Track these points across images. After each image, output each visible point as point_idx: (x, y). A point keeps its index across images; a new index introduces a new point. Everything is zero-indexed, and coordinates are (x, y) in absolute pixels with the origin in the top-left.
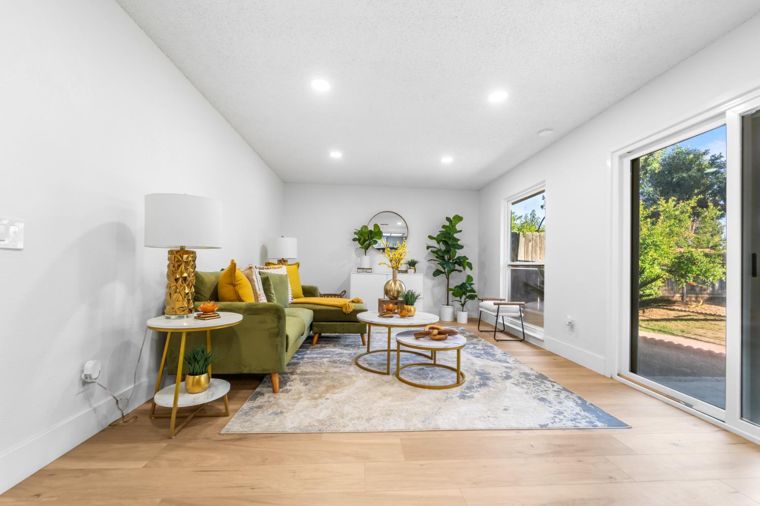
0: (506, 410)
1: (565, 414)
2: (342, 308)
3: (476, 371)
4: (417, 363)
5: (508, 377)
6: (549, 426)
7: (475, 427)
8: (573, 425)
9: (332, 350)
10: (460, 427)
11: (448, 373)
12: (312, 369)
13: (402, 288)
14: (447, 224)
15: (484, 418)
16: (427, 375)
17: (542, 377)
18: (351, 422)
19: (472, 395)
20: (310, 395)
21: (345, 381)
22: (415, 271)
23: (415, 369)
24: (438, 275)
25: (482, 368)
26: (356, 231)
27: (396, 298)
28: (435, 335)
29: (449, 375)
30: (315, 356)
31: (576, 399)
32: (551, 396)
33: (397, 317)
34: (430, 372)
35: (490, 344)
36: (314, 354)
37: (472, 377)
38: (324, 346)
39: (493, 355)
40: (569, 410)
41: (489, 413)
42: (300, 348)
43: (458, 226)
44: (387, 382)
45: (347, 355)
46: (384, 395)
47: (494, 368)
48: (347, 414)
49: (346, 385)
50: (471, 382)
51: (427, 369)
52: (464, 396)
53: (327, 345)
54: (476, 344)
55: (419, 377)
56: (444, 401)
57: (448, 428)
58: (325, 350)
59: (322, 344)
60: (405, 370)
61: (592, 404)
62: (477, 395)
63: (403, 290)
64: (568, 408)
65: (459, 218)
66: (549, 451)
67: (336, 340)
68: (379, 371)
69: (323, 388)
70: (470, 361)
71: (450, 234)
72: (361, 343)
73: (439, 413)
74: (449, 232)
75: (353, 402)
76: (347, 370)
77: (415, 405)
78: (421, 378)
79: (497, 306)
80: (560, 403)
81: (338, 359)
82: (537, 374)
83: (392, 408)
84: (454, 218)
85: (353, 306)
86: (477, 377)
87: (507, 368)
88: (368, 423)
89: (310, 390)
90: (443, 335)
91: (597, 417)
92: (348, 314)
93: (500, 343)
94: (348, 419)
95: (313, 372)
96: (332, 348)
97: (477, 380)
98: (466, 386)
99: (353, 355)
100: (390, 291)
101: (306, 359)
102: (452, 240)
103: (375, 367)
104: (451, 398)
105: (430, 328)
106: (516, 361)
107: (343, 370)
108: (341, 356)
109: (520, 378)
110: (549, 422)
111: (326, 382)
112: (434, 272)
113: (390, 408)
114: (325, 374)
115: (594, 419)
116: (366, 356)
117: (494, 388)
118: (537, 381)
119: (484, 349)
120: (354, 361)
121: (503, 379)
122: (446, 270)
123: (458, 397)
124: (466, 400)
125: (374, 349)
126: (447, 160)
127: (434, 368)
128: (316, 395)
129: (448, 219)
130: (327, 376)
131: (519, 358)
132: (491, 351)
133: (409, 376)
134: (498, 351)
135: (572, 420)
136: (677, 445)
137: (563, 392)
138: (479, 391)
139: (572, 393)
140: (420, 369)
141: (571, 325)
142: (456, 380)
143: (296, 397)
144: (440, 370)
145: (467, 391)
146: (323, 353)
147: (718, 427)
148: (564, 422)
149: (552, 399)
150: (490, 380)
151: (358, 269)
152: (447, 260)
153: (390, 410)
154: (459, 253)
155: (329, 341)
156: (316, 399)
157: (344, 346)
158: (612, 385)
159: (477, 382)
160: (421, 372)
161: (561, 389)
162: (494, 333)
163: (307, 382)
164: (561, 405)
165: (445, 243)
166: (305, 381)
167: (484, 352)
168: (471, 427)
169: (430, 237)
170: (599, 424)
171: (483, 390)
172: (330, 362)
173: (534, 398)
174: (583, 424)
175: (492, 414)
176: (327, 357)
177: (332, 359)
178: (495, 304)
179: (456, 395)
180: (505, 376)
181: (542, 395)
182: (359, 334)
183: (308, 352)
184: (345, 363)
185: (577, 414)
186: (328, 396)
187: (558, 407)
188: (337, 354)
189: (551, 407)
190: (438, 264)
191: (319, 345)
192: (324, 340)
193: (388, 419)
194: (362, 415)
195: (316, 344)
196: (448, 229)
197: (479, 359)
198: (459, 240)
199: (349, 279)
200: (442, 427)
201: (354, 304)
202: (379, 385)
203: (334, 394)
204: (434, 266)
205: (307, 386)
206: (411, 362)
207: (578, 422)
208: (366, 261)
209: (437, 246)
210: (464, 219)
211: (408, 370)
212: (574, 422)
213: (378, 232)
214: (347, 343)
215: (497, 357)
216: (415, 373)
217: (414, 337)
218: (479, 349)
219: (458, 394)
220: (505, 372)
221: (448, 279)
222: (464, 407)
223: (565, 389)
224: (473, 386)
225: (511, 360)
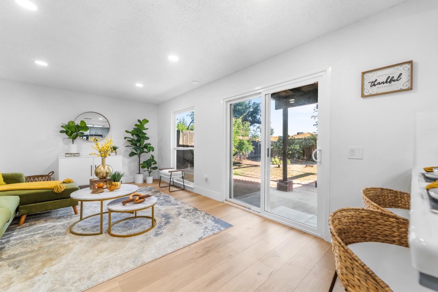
0: (181, 235)
1: (209, 228)
2: (53, 189)
3: (162, 215)
4: (123, 218)
5: (180, 214)
6: (203, 238)
7: (166, 253)
8: (212, 233)
9: (43, 225)
10: (158, 256)
11: (145, 221)
12: (23, 250)
13: (110, 170)
14: (139, 124)
15: (171, 244)
16: (132, 226)
17: (195, 209)
18: (73, 286)
19: (162, 232)
20: (24, 276)
21: (62, 250)
22: (116, 153)
23: (122, 224)
24: (133, 155)
25: (165, 212)
26: (62, 125)
27: (105, 178)
28: (137, 200)
29: (146, 222)
30: (23, 235)
31: (211, 217)
32: (201, 220)
33: (107, 191)
34: (133, 223)
35: (167, 195)
36: (22, 234)
37: (160, 220)
38: (33, 223)
39: (170, 202)
40: (210, 225)
41: (173, 241)
42: (6, 232)
43: (146, 126)
44: (101, 240)
45: (60, 226)
46: (101, 252)
47: (172, 210)
48: (69, 280)
49: (63, 255)
50: (160, 223)
51: (131, 221)
52: (157, 234)
53: (36, 222)
54: (159, 196)
55: (126, 229)
56: (146, 242)
57: (150, 260)
58: (35, 227)
59: (31, 222)
60: (114, 227)
61: (218, 219)
62: (164, 231)
63: (110, 172)
64: (209, 224)
65: (146, 121)
66: (205, 252)
67: (46, 215)
68: (92, 233)
69: (39, 264)
70: (157, 209)
71: (140, 130)
72: (73, 213)
73: (144, 252)
74: (140, 128)
75: (73, 267)
76: (62, 240)
77: (126, 252)
78: (128, 229)
79: (171, 173)
80: (205, 222)
81: (52, 232)
82: (193, 209)
83: (108, 260)
84: (143, 120)
85: (65, 187)
86: (163, 219)
87: (178, 208)
88: (90, 280)
89: (22, 272)
90: (142, 199)
91: (221, 225)
92: (59, 193)
93: (172, 193)
94: (70, 284)
95: (24, 252)
96: (43, 223)
97: (163, 220)
98: (157, 226)
99: (66, 225)
100: (100, 173)
101: (12, 242)
102: (142, 134)
103: (89, 230)
104: (150, 237)
105: (133, 196)
106: (182, 203)
107: (58, 241)
108: (54, 229)
109: (186, 213)
110: (202, 235)
111: (41, 257)
112: (130, 154)
113: (107, 261)
114: (39, 250)
115: (220, 227)
116: (80, 223)
117: (173, 223)
118: (194, 213)
119: (164, 199)
120: (69, 229)
121: (177, 216)
122: (138, 152)
123: (154, 235)
124: (159, 237)
125: (86, 216)
126: (139, 85)
127: (135, 219)
128: (31, 274)
129: (139, 121)
130: (41, 252)
131: (184, 201)
132: (168, 199)
133: (118, 230)
134: (172, 198)
135: (212, 231)
136: (249, 229)
137: (206, 215)
138: (166, 228)
139: (209, 215)
140: (126, 223)
141: (206, 180)
142: (151, 224)
143: (6, 284)
144: (140, 220)
145: (158, 230)
146: (34, 230)
147: (258, 215)
148: (209, 233)
149: (202, 221)
150: (170, 219)
151: (66, 154)
152: (138, 146)
153: (107, 262)
154: (146, 142)
155: (39, 217)
156: (32, 277)
157: (57, 219)
158: (224, 206)
159: (163, 222)
160: (127, 225)
161: (205, 214)
162: (168, 187)
163: (18, 265)
164: (206, 223)
165: (137, 135)
166: (15, 264)
167: (165, 201)
168: (165, 253)
169: (127, 131)
170: (222, 228)
171: (168, 226)
172: (42, 237)
173: (194, 223)
174: (216, 231)
175: (175, 241)
176: (38, 234)
177: (45, 233)
178: (169, 172)
179: (152, 235)
180: (178, 213)
181: (197, 220)
182: (72, 207)
183: (15, 233)
184: (59, 234)
185: (213, 226)
186: (45, 270)
187: (205, 225)
188: (50, 228)
189: (202, 226)
190: (132, 148)
191: (27, 224)
192: (33, 218)
193: (107, 270)
194: (83, 275)
195: (24, 223)
196: (139, 127)
197: (162, 206)
198: (146, 134)
199: (57, 162)
200: (147, 261)
201: (65, 185)
202: (94, 245)
203: (53, 266)
204: (129, 150)
205: (19, 269)
206: (119, 219)
207: (214, 231)
208: (74, 148)
209: (131, 137)
210: (149, 121)
211: (117, 226)
212: (213, 231)
213: (84, 126)
214: (58, 216)
215: (172, 202)
216: (123, 227)
217: (122, 204)
218: (161, 200)
219: (154, 234)
220: (177, 211)
221: (139, 157)
222: (159, 241)
223: (206, 214)
224: (162, 226)
225: (179, 203)
